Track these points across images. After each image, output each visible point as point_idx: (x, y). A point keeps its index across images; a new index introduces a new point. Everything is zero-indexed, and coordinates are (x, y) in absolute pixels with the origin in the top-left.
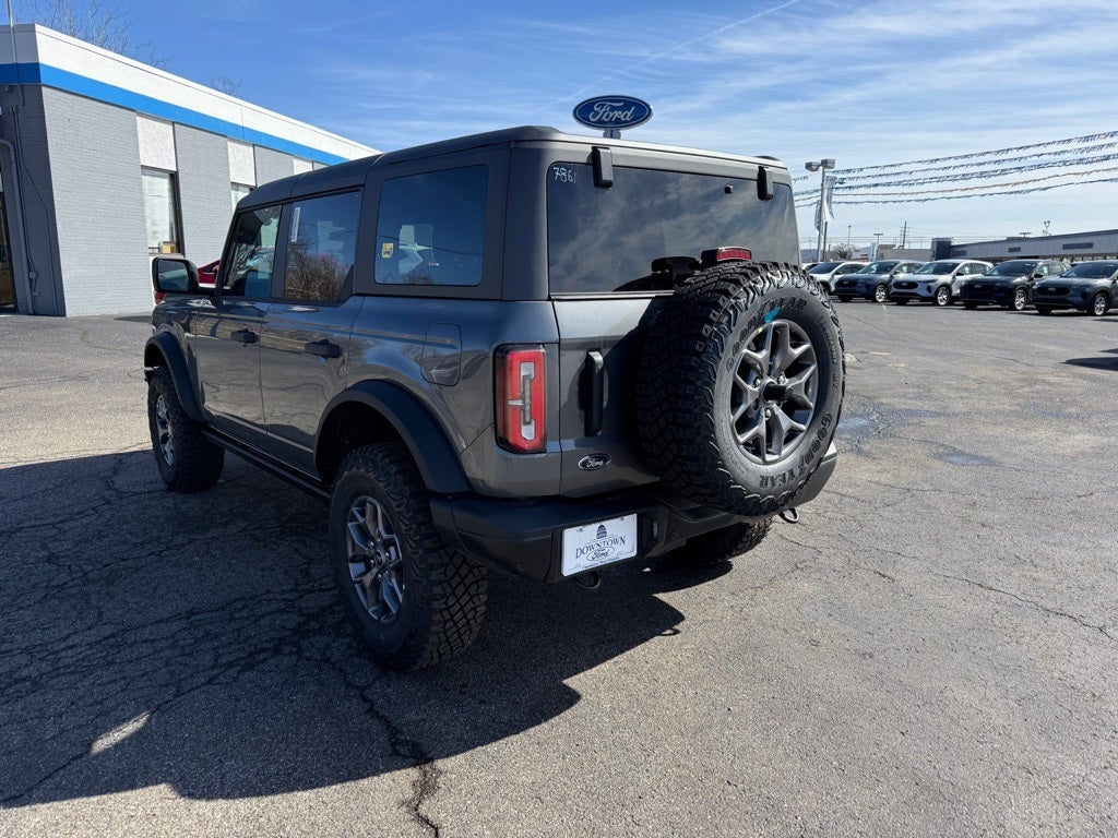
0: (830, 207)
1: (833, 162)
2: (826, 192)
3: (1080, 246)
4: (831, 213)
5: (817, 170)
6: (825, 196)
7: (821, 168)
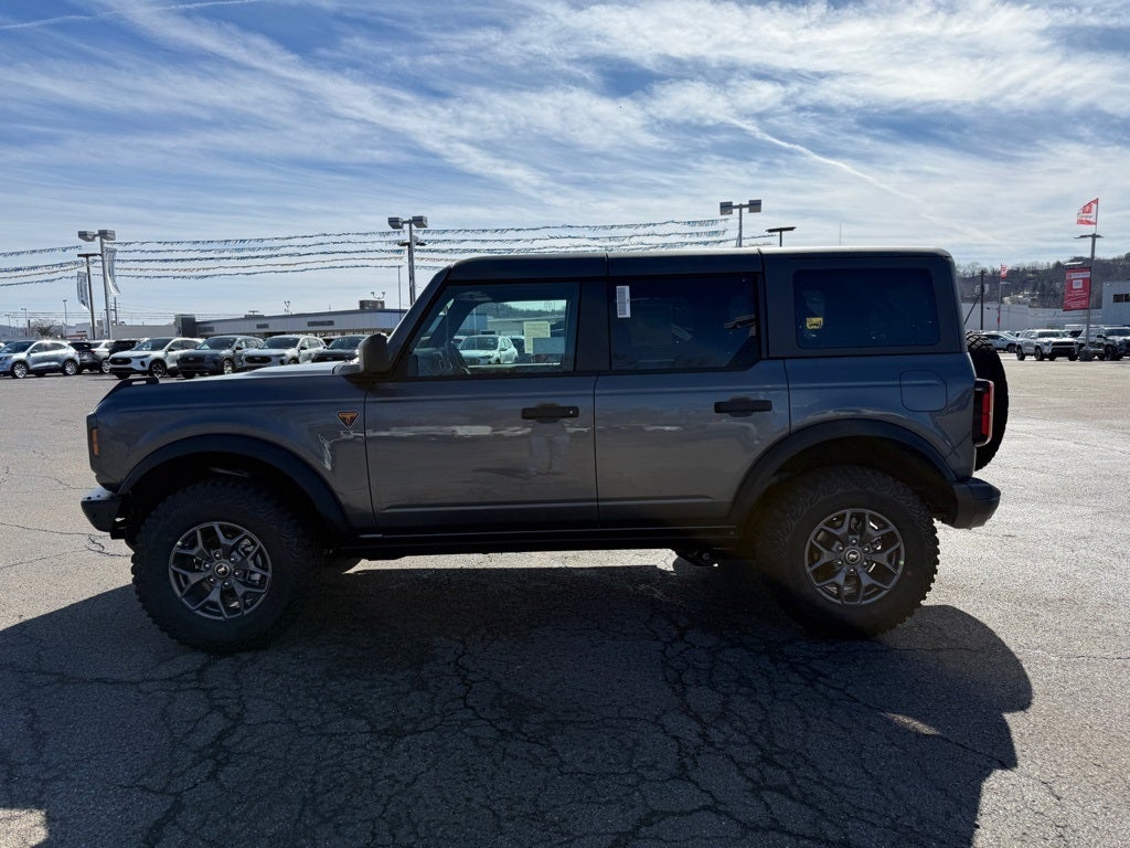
0: (114, 281)
1: (113, 233)
2: (107, 263)
3: (322, 324)
4: (116, 287)
5: (93, 240)
6: (107, 269)
7: (98, 239)
